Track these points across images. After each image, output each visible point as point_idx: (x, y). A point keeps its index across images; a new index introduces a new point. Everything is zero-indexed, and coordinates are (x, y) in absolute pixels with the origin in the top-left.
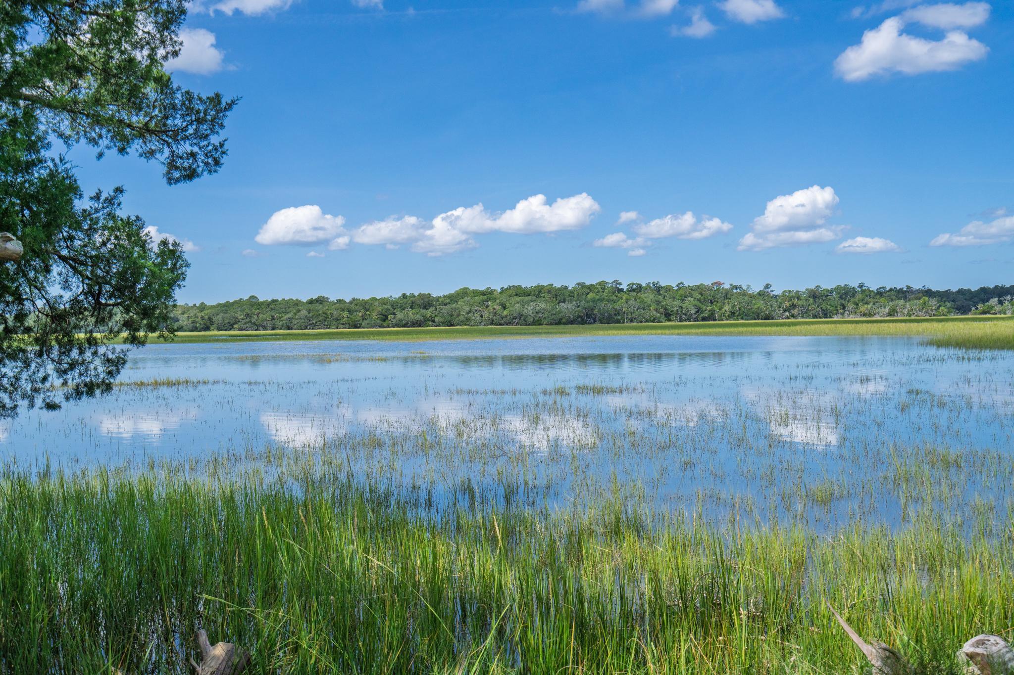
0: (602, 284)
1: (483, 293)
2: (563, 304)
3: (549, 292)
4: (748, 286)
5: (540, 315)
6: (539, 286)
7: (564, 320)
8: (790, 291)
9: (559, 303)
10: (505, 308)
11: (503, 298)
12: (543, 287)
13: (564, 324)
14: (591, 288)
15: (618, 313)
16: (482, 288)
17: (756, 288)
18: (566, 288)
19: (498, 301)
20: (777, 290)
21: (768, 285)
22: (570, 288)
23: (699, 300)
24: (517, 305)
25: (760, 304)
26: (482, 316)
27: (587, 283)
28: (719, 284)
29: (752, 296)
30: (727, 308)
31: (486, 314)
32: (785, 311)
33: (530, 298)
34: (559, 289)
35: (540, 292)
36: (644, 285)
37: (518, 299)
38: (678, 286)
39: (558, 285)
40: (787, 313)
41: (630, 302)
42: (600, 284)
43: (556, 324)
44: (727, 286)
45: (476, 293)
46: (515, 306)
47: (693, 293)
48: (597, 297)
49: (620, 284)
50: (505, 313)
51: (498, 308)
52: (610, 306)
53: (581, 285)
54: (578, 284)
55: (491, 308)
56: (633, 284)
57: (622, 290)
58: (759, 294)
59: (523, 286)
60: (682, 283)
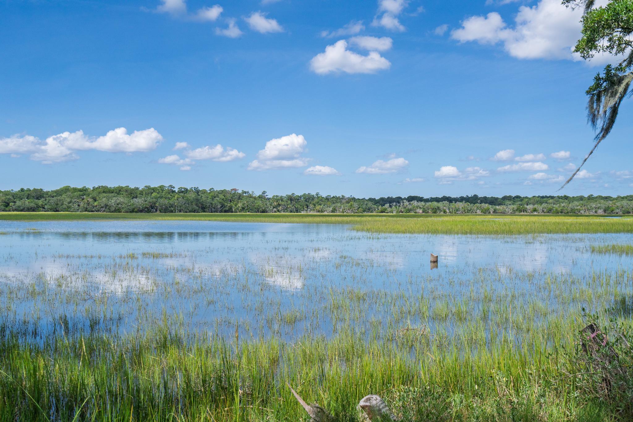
0: (162, 187)
1: (80, 190)
2: (135, 199)
3: (126, 191)
4: (253, 192)
5: (120, 206)
6: (119, 187)
7: (136, 210)
8: (277, 196)
9: (133, 198)
10: (95, 200)
11: (95, 194)
12: (122, 188)
13: (136, 212)
14: (154, 190)
15: (172, 206)
16: (80, 187)
17: (257, 194)
18: (138, 189)
19: (91, 196)
20: (270, 195)
21: (264, 192)
22: (140, 189)
23: (223, 199)
24: (104, 199)
25: (259, 203)
26: (79, 205)
27: (152, 186)
28: (235, 190)
29: (255, 198)
30: (240, 205)
31: (82, 204)
32: (274, 208)
33: (113, 194)
34: (133, 190)
35: (120, 191)
36: (189, 189)
37: (105, 195)
38: (210, 190)
39: (132, 187)
40: (275, 209)
41: (180, 199)
42: (160, 187)
43: (130, 212)
44: (240, 192)
45: (75, 190)
46: (103, 200)
47: (219, 195)
48: (158, 195)
49: (174, 188)
50: (96, 204)
51: (91, 200)
52: (166, 201)
53: (148, 188)
54: (146, 187)
55: (85, 201)
56: (182, 188)
57: (174, 191)
58: (259, 197)
59: (109, 187)
60: (212, 189)
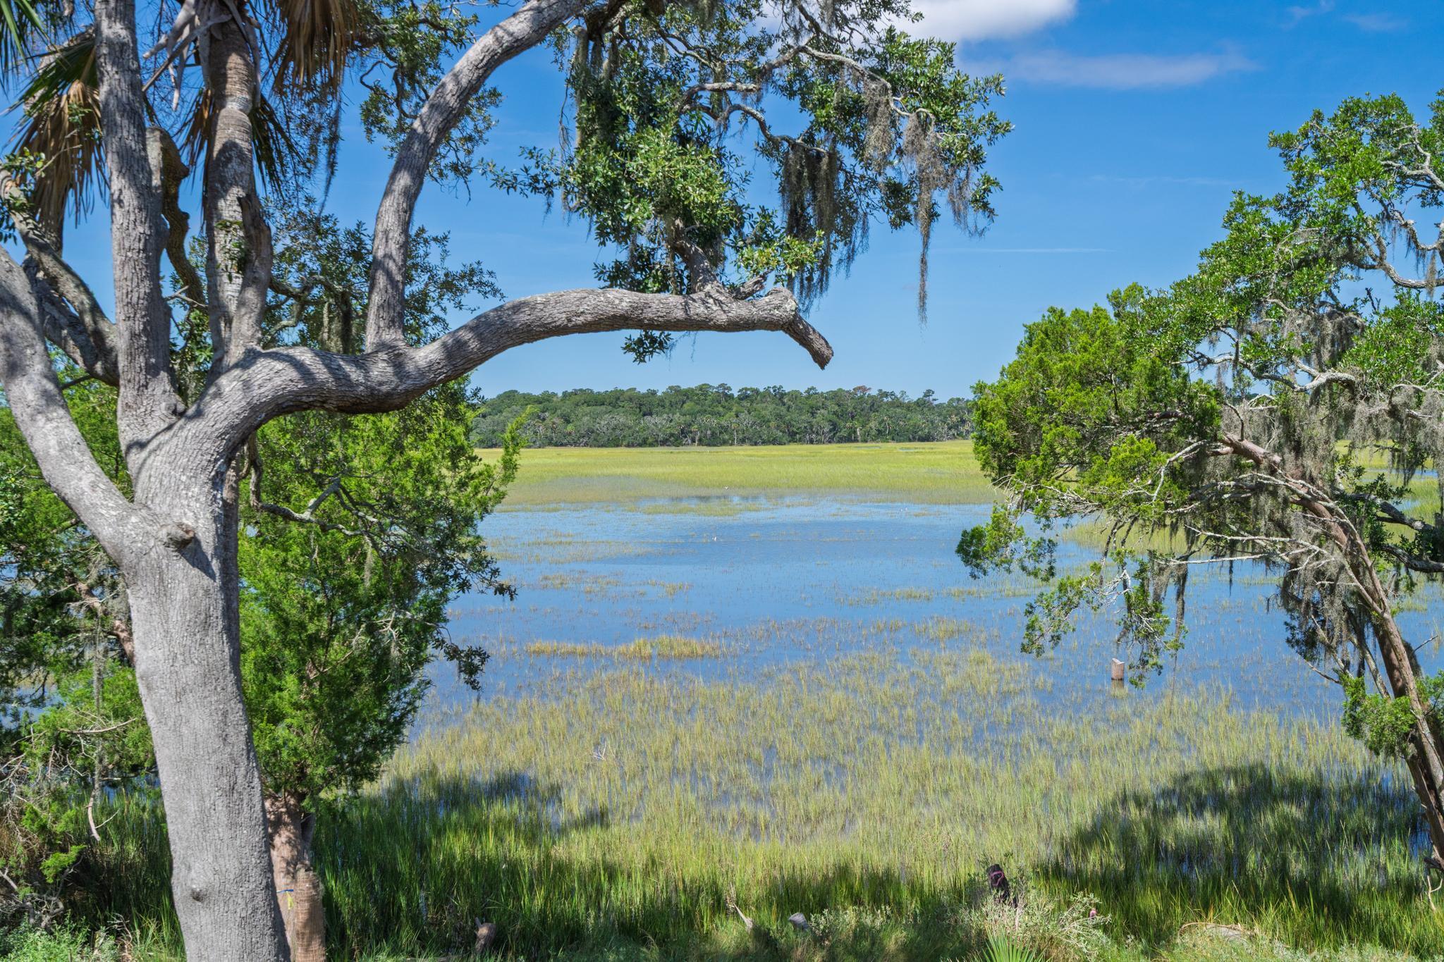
0: (704, 389)
1: (538, 401)
2: (648, 418)
3: (631, 400)
4: (903, 393)
5: (618, 432)
6: (616, 391)
7: (650, 440)
8: (959, 400)
9: (644, 415)
10: (568, 422)
11: (566, 409)
12: (622, 392)
13: (651, 445)
14: (687, 395)
15: (724, 429)
16: (537, 392)
17: (914, 395)
18: (654, 393)
19: (559, 412)
20: (941, 398)
21: (929, 391)
22: (659, 394)
23: (835, 413)
24: (586, 419)
25: (917, 418)
26: (535, 433)
27: (684, 386)
28: (863, 389)
29: (908, 407)
30: (873, 424)
31: (541, 430)
32: (950, 429)
33: (603, 408)
34: (644, 396)
35: (618, 399)
36: (762, 390)
37: (587, 409)
38: (808, 392)
39: (643, 390)
40: (953, 431)
41: (742, 416)
42: (701, 388)
43: (640, 445)
44: (874, 392)
45: (528, 399)
46: (584, 419)
47: (828, 403)
48: (698, 408)
49: (729, 389)
50: (570, 428)
51: (558, 421)
52: (714, 422)
53: (676, 390)
54: (671, 388)
55: (547, 421)
56: (746, 389)
57: (731, 397)
58: (918, 403)
59: (595, 391)
60: (813, 388)
